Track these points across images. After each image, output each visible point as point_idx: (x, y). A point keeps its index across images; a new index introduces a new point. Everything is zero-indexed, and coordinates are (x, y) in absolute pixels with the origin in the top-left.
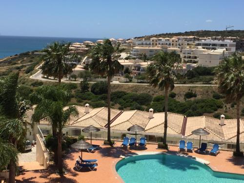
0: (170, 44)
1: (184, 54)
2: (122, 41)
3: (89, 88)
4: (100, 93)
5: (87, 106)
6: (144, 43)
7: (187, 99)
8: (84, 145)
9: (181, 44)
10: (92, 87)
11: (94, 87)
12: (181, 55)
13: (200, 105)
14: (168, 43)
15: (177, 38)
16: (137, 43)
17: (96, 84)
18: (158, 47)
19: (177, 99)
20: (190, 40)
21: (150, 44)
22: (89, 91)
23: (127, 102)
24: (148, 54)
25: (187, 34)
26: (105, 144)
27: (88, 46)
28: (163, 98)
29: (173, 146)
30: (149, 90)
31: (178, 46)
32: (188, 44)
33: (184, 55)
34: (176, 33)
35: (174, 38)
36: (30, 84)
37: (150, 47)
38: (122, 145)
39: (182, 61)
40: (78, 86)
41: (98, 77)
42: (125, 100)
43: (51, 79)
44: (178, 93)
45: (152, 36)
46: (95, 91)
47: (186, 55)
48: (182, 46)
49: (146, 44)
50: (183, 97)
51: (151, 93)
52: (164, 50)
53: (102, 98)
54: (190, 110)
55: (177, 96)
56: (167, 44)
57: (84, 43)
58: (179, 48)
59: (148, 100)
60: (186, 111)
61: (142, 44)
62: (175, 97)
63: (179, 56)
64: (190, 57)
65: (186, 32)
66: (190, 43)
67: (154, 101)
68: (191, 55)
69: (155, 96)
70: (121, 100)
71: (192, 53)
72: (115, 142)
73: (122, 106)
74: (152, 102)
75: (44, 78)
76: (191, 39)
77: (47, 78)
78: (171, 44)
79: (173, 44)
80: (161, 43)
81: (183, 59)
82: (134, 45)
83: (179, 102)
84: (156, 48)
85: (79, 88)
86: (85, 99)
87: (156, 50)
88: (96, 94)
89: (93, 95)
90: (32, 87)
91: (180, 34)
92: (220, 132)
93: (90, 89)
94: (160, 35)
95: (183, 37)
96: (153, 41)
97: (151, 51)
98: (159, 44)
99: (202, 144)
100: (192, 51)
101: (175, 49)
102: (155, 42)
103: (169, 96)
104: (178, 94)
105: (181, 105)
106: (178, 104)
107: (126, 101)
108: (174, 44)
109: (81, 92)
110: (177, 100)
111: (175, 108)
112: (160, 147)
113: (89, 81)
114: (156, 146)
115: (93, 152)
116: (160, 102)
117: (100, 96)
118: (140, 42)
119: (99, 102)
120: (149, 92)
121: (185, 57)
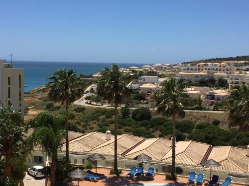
0: (217, 70)
1: (231, 79)
2: (168, 66)
3: (129, 114)
4: (141, 120)
5: (108, 133)
6: (190, 68)
7: (232, 127)
8: (79, 174)
9: (228, 69)
10: (133, 113)
11: (135, 114)
12: (228, 81)
13: (245, 134)
14: (215, 69)
15: (227, 63)
16: (182, 68)
17: (137, 110)
18: (204, 72)
19: (221, 126)
20: (241, 65)
21: (196, 70)
22: (129, 117)
23: (168, 129)
24: (193, 80)
25: (238, 58)
26: (111, 173)
27: (133, 71)
28: (206, 126)
29: (183, 177)
30: (191, 117)
31: (226, 71)
32: (238, 70)
33: (231, 81)
34: (227, 58)
35: (224, 63)
36: (73, 109)
37: (196, 72)
38: (129, 174)
39: (230, 87)
40: (119, 111)
41: (140, 103)
42: (165, 126)
43: (94, 105)
44: (222, 120)
45: (201, 61)
46: (136, 117)
47: (234, 81)
48: (230, 71)
49: (192, 69)
50: (228, 125)
51: (193, 120)
52: (210, 75)
53: (142, 125)
54: (234, 139)
55: (221, 124)
56: (213, 69)
57: (130, 69)
58: (227, 73)
59: (189, 127)
60: (231, 140)
61: (188, 69)
62: (218, 124)
63: (226, 81)
64: (238, 83)
65: (238, 57)
66: (240, 68)
67: (196, 129)
68: (239, 81)
69: (197, 123)
70: (162, 127)
71: (240, 78)
72: (123, 171)
73: (163, 132)
74: (194, 129)
75: (87, 103)
76: (242, 63)
77: (90, 104)
78: (219, 69)
79: (220, 70)
80: (208, 68)
81: (230, 85)
82: (179, 70)
83: (223, 130)
84: (201, 73)
85: (120, 114)
86: (125, 126)
87: (202, 75)
88: (137, 120)
89: (134, 121)
90: (74, 113)
91: (231, 59)
92: (244, 164)
93: (131, 116)
94: (210, 61)
95: (233, 62)
96: (199, 66)
97: (196, 76)
98: (206, 69)
99: (214, 176)
100: (240, 77)
101: (222, 74)
102: (201, 68)
103: (213, 124)
104: (222, 122)
105: (225, 133)
106: (222, 132)
107: (166, 128)
108: (222, 70)
109: (122, 118)
110: (221, 128)
111: (218, 137)
112: (168, 178)
113: (130, 107)
114: (164, 177)
115: (95, 182)
116: (202, 130)
117: (140, 123)
118: (186, 68)
119: (139, 128)
120: (191, 119)
121: (232, 83)
